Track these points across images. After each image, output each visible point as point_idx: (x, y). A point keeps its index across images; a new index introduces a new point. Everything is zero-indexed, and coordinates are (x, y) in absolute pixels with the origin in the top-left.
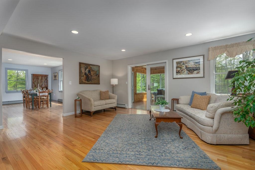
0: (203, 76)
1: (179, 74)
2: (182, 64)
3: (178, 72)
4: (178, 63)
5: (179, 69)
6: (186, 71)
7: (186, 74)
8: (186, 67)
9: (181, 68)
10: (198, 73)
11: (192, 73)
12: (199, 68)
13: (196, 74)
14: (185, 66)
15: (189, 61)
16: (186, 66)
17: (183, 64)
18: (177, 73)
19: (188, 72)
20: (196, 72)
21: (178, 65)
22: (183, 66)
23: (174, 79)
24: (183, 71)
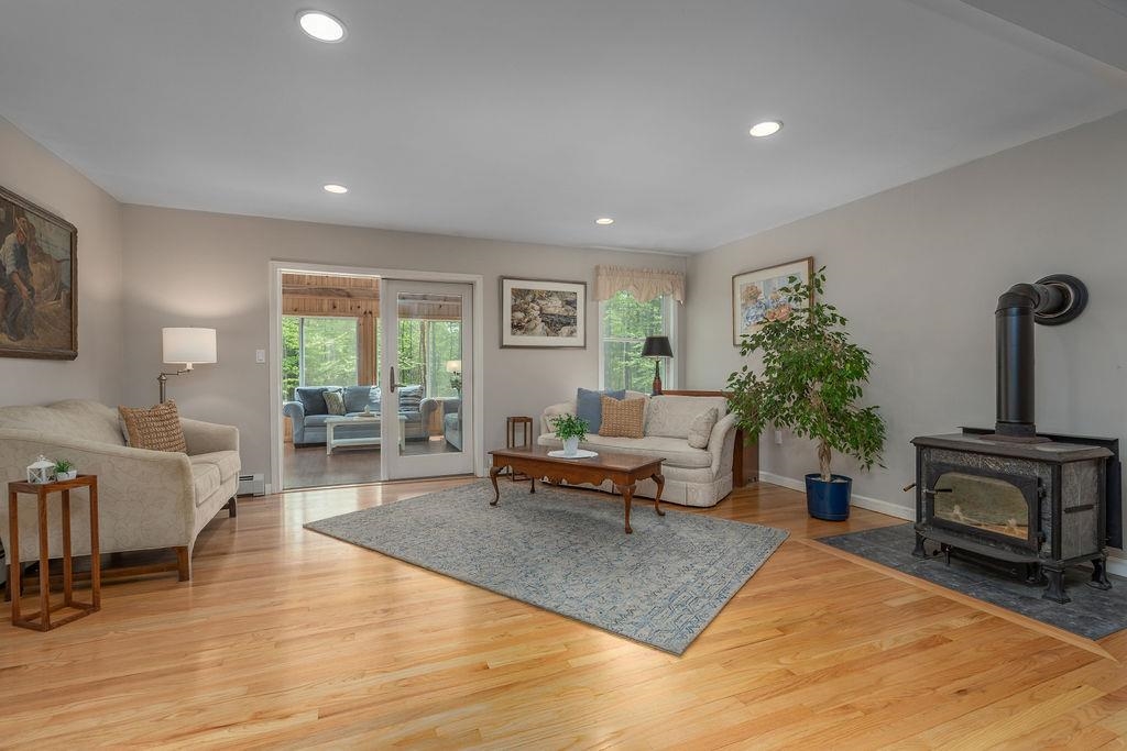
0: (582, 344)
1: (519, 332)
2: (529, 298)
3: (517, 327)
4: (517, 293)
5: (520, 315)
6: (541, 326)
7: (541, 335)
8: (542, 314)
9: (525, 311)
10: (571, 333)
11: (556, 332)
12: (575, 318)
13: (568, 336)
14: (537, 307)
15: (550, 294)
16: (541, 310)
17: (533, 301)
18: (513, 326)
19: (546, 327)
20: (565, 330)
21: (518, 301)
22: (533, 308)
23: (503, 347)
24: (532, 325)
